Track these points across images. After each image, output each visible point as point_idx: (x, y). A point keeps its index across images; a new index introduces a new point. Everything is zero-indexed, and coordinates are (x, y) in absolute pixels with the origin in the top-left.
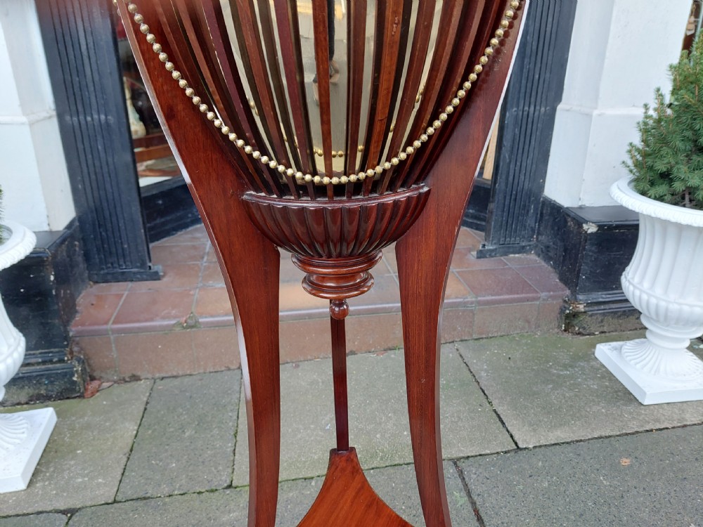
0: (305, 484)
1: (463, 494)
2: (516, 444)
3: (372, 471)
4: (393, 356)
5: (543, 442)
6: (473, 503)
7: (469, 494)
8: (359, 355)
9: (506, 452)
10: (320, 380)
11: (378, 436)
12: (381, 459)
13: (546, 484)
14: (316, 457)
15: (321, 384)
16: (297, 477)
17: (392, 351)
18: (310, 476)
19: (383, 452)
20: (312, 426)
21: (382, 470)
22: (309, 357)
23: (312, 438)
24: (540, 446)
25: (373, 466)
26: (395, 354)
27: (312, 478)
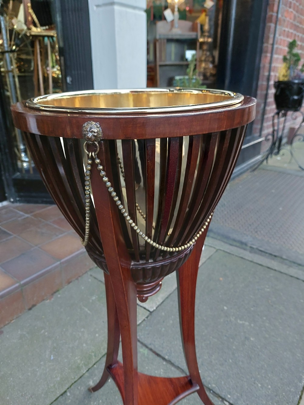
0: (64, 398)
1: (144, 348)
2: (149, 311)
3: (95, 366)
4: (59, 296)
5: (158, 304)
6: (151, 350)
7: (147, 347)
8: (38, 305)
9: (147, 318)
10: (24, 333)
11: (84, 345)
12: (95, 356)
13: (171, 322)
14: (58, 379)
15: (27, 335)
16: (56, 397)
17: (57, 293)
18: (63, 391)
19: (93, 352)
20: (42, 363)
21: (100, 362)
22: (7, 322)
23: (48, 370)
24: (158, 306)
25: (94, 363)
26: (59, 294)
27: (65, 392)
